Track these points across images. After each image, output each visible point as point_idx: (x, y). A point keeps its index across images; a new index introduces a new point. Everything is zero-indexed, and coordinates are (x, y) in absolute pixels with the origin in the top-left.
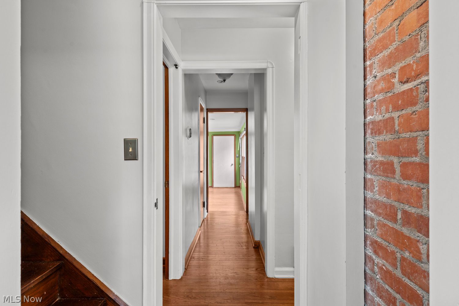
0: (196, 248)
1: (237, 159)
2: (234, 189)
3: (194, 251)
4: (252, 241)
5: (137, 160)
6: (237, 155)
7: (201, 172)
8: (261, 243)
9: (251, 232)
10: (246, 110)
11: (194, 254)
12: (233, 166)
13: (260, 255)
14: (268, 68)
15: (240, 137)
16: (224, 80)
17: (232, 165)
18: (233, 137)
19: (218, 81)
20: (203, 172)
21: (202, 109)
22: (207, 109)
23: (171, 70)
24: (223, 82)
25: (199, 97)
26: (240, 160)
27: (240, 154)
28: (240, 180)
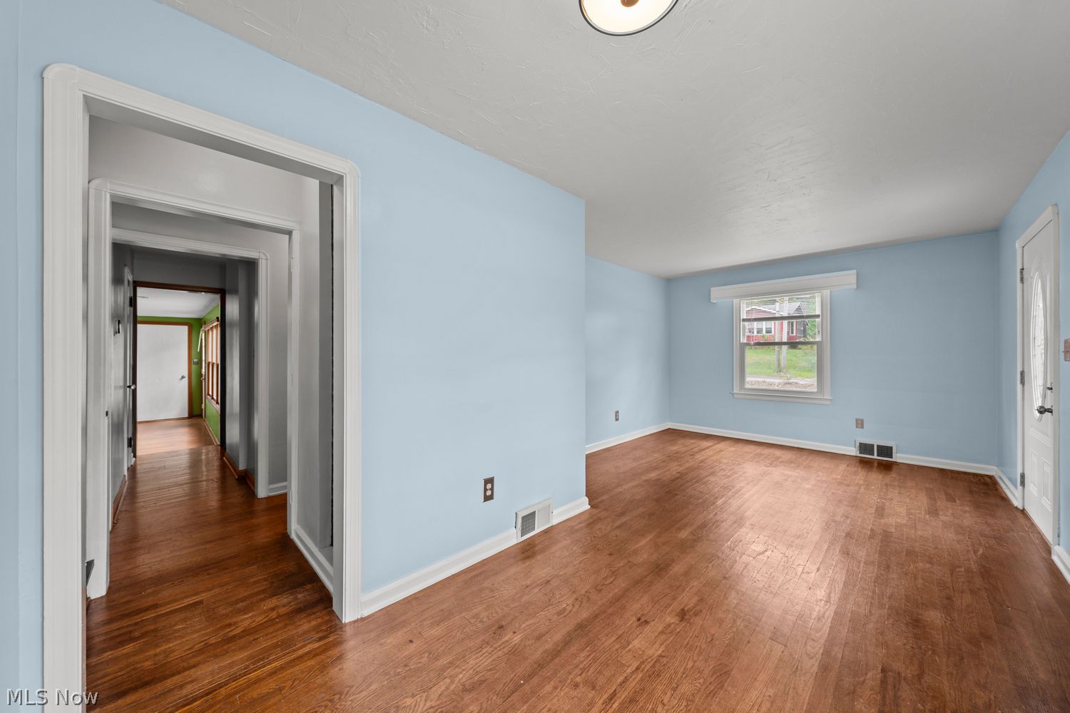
1: (194, 367)
2: (187, 421)
4: (234, 473)
6: (195, 360)
7: (129, 387)
10: (220, 291)
13: (247, 484)
15: (203, 330)
17: (183, 377)
18: (186, 328)
22: (134, 281)
26: (201, 368)
27: (204, 359)
28: (202, 403)
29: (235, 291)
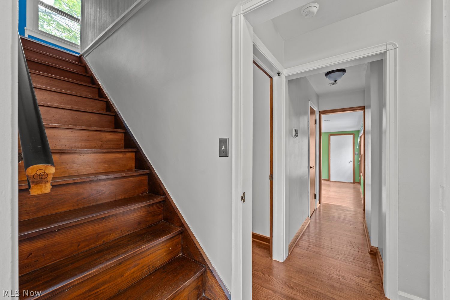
0: (303, 236)
1: (356, 156)
2: (352, 185)
3: (300, 238)
4: (368, 245)
5: (228, 157)
6: (356, 153)
7: (311, 167)
8: (379, 250)
9: (367, 233)
10: (363, 108)
11: (301, 241)
12: (352, 163)
13: (377, 264)
14: (388, 52)
15: (359, 136)
16: (335, 81)
17: (351, 162)
18: (351, 136)
19: (329, 84)
20: (313, 168)
22: (320, 112)
23: (275, 78)
24: (335, 84)
25: (309, 100)
27: (360, 152)
28: (360, 176)
29: (369, 107)
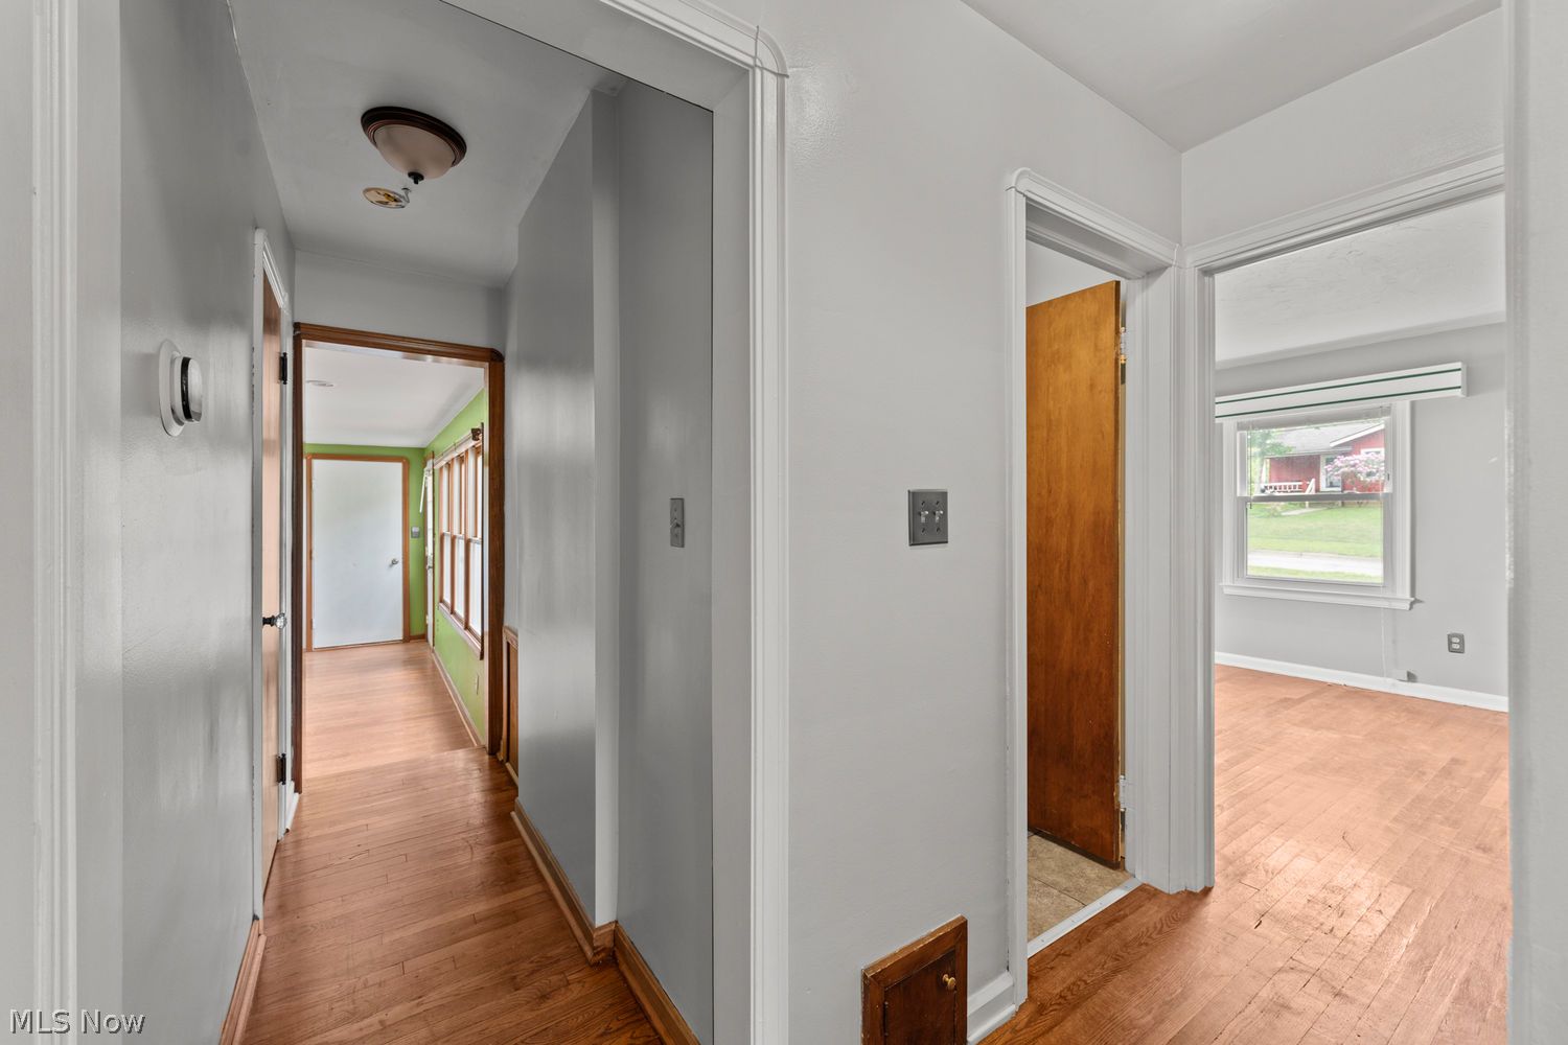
1: (413, 542)
2: (400, 648)
6: (415, 532)
7: (266, 621)
9: (549, 865)
10: (490, 356)
12: (399, 566)
14: (758, 71)
15: (429, 468)
16: (416, 178)
17: (394, 562)
18: (398, 467)
20: (277, 623)
21: (271, 324)
22: (297, 326)
26: (425, 544)
27: (430, 526)
28: (426, 613)
